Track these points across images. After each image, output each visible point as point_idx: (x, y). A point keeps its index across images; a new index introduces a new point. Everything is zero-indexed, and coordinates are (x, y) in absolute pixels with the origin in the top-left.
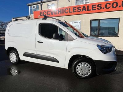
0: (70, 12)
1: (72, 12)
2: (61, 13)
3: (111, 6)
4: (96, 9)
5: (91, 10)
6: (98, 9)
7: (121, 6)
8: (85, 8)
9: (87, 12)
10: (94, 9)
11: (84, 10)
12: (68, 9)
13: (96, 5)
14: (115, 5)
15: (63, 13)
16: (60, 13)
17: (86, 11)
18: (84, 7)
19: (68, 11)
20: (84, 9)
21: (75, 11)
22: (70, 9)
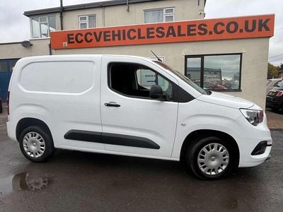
0: (140, 38)
1: (144, 38)
2: (119, 39)
3: (224, 28)
4: (195, 34)
5: (185, 35)
6: (200, 33)
7: (244, 30)
8: (173, 31)
9: (178, 38)
10: (191, 32)
11: (171, 34)
12: (137, 30)
13: (195, 25)
14: (232, 27)
15: (124, 39)
16: (116, 38)
17: (175, 36)
18: (171, 27)
19: (136, 34)
20: (171, 32)
21: (151, 35)
22: (139, 30)
